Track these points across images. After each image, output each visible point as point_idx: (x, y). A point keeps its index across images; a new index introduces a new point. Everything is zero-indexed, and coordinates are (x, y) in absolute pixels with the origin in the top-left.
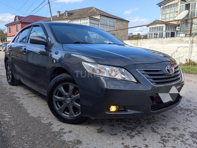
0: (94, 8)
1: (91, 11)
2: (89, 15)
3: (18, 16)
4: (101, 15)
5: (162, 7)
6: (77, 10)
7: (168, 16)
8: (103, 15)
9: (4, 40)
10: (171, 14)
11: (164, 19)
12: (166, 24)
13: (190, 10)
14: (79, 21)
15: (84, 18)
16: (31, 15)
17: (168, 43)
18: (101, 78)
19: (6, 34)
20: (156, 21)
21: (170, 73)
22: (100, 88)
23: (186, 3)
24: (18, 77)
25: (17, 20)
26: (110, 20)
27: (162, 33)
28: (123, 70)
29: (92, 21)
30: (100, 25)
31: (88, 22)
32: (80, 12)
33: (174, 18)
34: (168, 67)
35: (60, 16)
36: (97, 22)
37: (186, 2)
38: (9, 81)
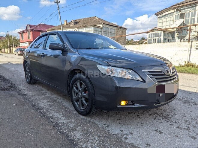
0: (96, 18)
1: (95, 20)
2: (94, 24)
3: (29, 25)
4: (103, 23)
5: (159, 16)
6: (82, 19)
7: (164, 24)
8: (105, 24)
9: (16, 45)
10: (167, 22)
11: (161, 27)
12: (164, 31)
13: (185, 19)
14: (85, 29)
15: (89, 26)
16: (40, 24)
18: (114, 78)
19: (19, 40)
20: (155, 28)
21: (169, 73)
22: (114, 86)
23: (181, 13)
24: (37, 78)
25: (29, 28)
26: (111, 28)
27: (160, 39)
28: (130, 71)
29: (96, 29)
30: (102, 33)
31: (93, 30)
32: (84, 21)
33: (170, 26)
34: (167, 69)
35: (67, 24)
36: (100, 30)
37: (181, 11)
38: (28, 81)
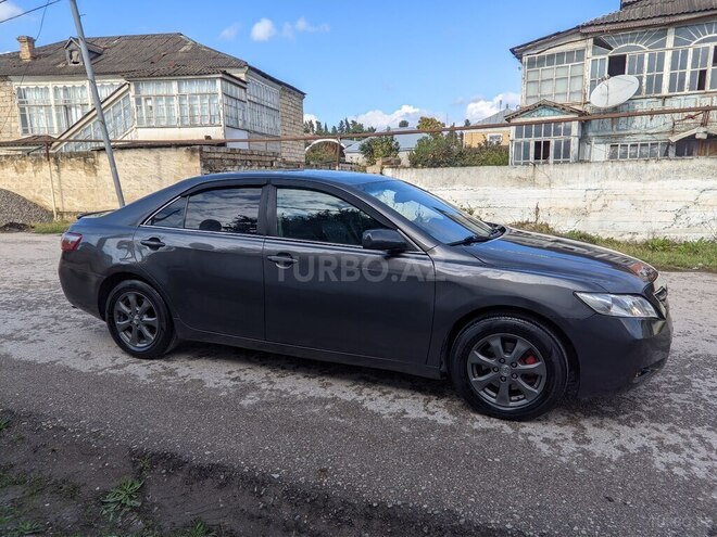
1: (187, 47)
4: (250, 68)
5: (526, 58)
6: (113, 39)
8: (254, 70)
10: (560, 83)
11: (535, 96)
15: (200, 76)
17: (660, 178)
20: (546, 103)
23: (611, 53)
26: (267, 87)
27: (568, 143)
29: (229, 88)
31: (220, 92)
33: (572, 96)
35: (34, 58)
36: (240, 93)
37: (611, 49)
